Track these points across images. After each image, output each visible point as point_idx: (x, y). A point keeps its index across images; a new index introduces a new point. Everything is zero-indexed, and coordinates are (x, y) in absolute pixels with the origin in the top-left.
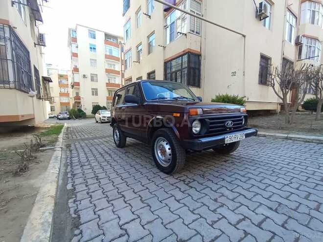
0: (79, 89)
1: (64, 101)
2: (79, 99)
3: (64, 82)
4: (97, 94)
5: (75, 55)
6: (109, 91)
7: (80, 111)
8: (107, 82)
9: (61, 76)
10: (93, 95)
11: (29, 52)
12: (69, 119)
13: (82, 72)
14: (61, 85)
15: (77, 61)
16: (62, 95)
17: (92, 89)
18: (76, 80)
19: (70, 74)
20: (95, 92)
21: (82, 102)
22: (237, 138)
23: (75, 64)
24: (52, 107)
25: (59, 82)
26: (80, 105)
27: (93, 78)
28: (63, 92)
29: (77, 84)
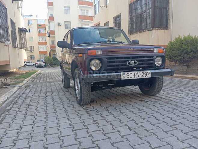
0: (54, 37)
1: (42, 50)
2: (55, 47)
5: (51, 4)
7: (55, 58)
9: (39, 26)
11: (6, 9)
12: (45, 66)
13: (56, 20)
14: (40, 34)
15: (52, 10)
16: (40, 44)
18: (52, 29)
19: (47, 23)
21: (57, 50)
22: (138, 76)
23: (51, 12)
24: (32, 55)
25: (38, 31)
26: (55, 53)
27: (67, 25)
28: (41, 41)
29: (53, 32)
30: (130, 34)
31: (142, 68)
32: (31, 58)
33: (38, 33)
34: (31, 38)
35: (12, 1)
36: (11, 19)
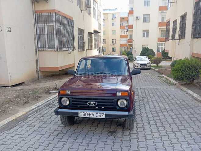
0: (132, 31)
1: (123, 43)
2: (132, 42)
3: (125, 24)
4: (147, 36)
6: (161, 31)
8: (161, 21)
10: (144, 36)
15: (132, 3)
16: (122, 37)
17: (143, 31)
20: (146, 34)
21: (133, 45)
22: (93, 116)
23: (131, 6)
24: (114, 48)
25: (121, 25)
26: (131, 48)
27: (146, 19)
28: (123, 34)
29: (131, 27)
31: (104, 108)
32: (113, 51)
33: (121, 26)
34: (114, 31)
35: (81, 10)
36: (78, 28)
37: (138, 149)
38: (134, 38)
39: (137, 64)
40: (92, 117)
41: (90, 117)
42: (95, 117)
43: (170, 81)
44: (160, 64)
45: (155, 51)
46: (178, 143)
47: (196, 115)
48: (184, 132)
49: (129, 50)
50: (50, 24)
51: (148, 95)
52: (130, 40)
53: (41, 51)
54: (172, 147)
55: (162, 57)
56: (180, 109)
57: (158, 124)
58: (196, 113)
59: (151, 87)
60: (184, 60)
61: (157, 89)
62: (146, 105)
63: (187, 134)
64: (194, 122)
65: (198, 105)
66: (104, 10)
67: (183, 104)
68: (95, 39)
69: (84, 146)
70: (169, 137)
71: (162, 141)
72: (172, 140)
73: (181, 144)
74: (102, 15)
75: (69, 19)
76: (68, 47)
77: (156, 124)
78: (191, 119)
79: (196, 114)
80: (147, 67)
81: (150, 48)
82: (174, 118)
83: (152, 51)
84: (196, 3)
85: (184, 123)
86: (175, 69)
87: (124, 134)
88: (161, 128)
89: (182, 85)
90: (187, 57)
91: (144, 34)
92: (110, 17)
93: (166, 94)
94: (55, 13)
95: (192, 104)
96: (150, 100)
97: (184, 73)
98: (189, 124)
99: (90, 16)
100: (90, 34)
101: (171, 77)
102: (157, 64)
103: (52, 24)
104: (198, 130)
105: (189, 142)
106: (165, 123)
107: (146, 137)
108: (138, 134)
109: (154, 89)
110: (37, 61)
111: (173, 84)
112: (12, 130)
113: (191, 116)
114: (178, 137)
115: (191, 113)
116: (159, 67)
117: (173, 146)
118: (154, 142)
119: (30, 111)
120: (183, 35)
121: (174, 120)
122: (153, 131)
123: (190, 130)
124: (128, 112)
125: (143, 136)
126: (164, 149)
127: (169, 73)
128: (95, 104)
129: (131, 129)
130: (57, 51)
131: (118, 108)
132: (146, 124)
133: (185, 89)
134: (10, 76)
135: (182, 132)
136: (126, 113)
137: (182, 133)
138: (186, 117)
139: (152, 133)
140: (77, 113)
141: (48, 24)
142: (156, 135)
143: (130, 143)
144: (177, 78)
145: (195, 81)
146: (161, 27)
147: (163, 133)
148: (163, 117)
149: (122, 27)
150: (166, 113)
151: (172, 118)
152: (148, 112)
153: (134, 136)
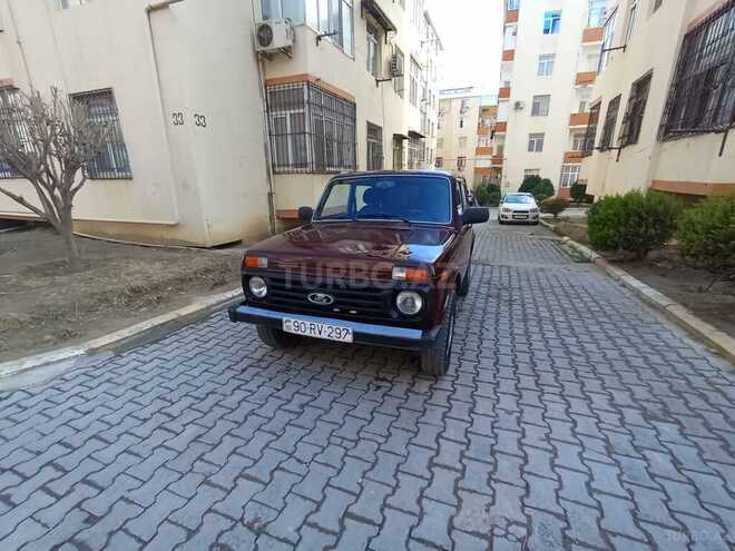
0: (504, 137)
1: (480, 165)
2: (501, 162)
3: (488, 122)
4: (539, 148)
5: (508, 55)
6: (576, 136)
8: (576, 111)
9: (484, 111)
10: (530, 149)
11: (355, 105)
13: (514, 97)
14: (481, 131)
15: (509, 69)
16: (480, 151)
17: (531, 135)
18: (502, 119)
20: (536, 143)
21: (504, 169)
22: (320, 332)
23: (506, 77)
25: (479, 124)
26: (499, 176)
27: (539, 106)
28: (483, 145)
29: (502, 127)
30: (664, 141)
31: (355, 312)
33: (479, 127)
34: (463, 139)
35: (377, 81)
36: (368, 123)
37: (438, 443)
38: (506, 154)
39: (507, 210)
40: (318, 336)
41: (313, 335)
42: (324, 336)
43: (581, 253)
44: (563, 214)
45: (556, 184)
46: (573, 440)
47: (645, 348)
48: (600, 401)
49: (493, 182)
50: (297, 111)
51: (515, 284)
52: (498, 159)
53: (279, 173)
54: (550, 451)
55: (572, 199)
56: (597, 328)
57: (520, 365)
58: (645, 342)
59: (528, 264)
60: (629, 196)
61: (542, 270)
62: (504, 308)
63: (607, 411)
64: (637, 372)
65: (656, 319)
66: (442, 92)
67: (609, 313)
68: (411, 151)
69: (291, 412)
70: (546, 415)
71: (519, 425)
72: (553, 428)
73: (582, 445)
74: (437, 102)
75: (345, 100)
76: (339, 166)
77: (517, 367)
78: (628, 362)
79: (647, 347)
80: (530, 219)
81: (543, 177)
82: (573, 353)
83: (548, 182)
84: (686, 36)
85: (604, 372)
86: (597, 221)
87: (413, 389)
88: (528, 382)
89: (612, 262)
90: (636, 188)
91: (531, 143)
92: (457, 105)
93: (565, 283)
94: (308, 82)
95: (636, 315)
96: (516, 295)
97: (622, 229)
98: (619, 375)
99: (402, 97)
100: (398, 139)
101: (584, 243)
102: (555, 213)
103: (301, 111)
104: (648, 401)
105: (611, 441)
106: (543, 366)
107: (475, 406)
108: (454, 391)
109: (535, 270)
110: (270, 195)
111: (588, 261)
112: (154, 346)
113: (629, 351)
114: (573, 416)
115: (629, 340)
116: (559, 220)
117: (554, 452)
118: (496, 425)
119: (219, 303)
120: (631, 136)
121: (575, 358)
122: (503, 388)
123: (621, 398)
124: (421, 332)
125: (467, 402)
126: (520, 457)
127: (582, 233)
128: (329, 300)
129: (436, 375)
130: (313, 173)
131: (395, 315)
132: (487, 363)
133: (618, 272)
134: (208, 226)
135: (592, 402)
136: (416, 334)
137: (593, 406)
138: (613, 354)
139: (495, 392)
140: (280, 322)
141: (292, 112)
142: (507, 402)
143: (421, 420)
144: (598, 245)
145: (652, 254)
146: (577, 127)
147: (530, 397)
148: (541, 345)
149: (481, 129)
150: (553, 335)
151: (568, 353)
152: (504, 327)
153: (440, 398)
